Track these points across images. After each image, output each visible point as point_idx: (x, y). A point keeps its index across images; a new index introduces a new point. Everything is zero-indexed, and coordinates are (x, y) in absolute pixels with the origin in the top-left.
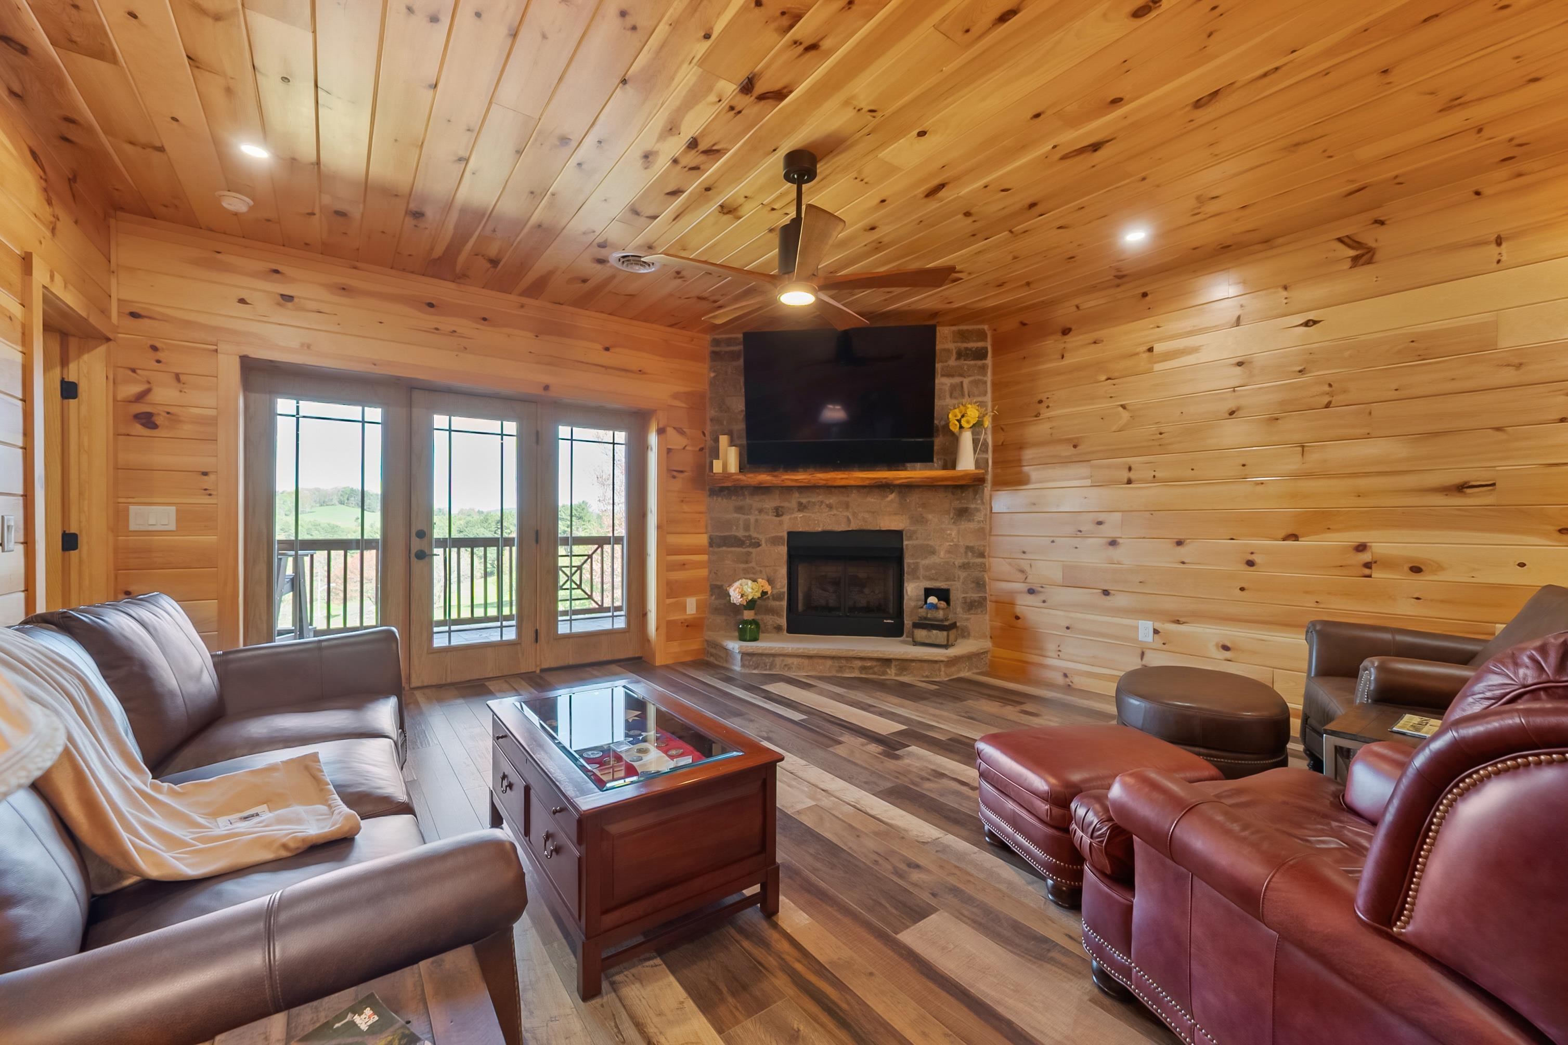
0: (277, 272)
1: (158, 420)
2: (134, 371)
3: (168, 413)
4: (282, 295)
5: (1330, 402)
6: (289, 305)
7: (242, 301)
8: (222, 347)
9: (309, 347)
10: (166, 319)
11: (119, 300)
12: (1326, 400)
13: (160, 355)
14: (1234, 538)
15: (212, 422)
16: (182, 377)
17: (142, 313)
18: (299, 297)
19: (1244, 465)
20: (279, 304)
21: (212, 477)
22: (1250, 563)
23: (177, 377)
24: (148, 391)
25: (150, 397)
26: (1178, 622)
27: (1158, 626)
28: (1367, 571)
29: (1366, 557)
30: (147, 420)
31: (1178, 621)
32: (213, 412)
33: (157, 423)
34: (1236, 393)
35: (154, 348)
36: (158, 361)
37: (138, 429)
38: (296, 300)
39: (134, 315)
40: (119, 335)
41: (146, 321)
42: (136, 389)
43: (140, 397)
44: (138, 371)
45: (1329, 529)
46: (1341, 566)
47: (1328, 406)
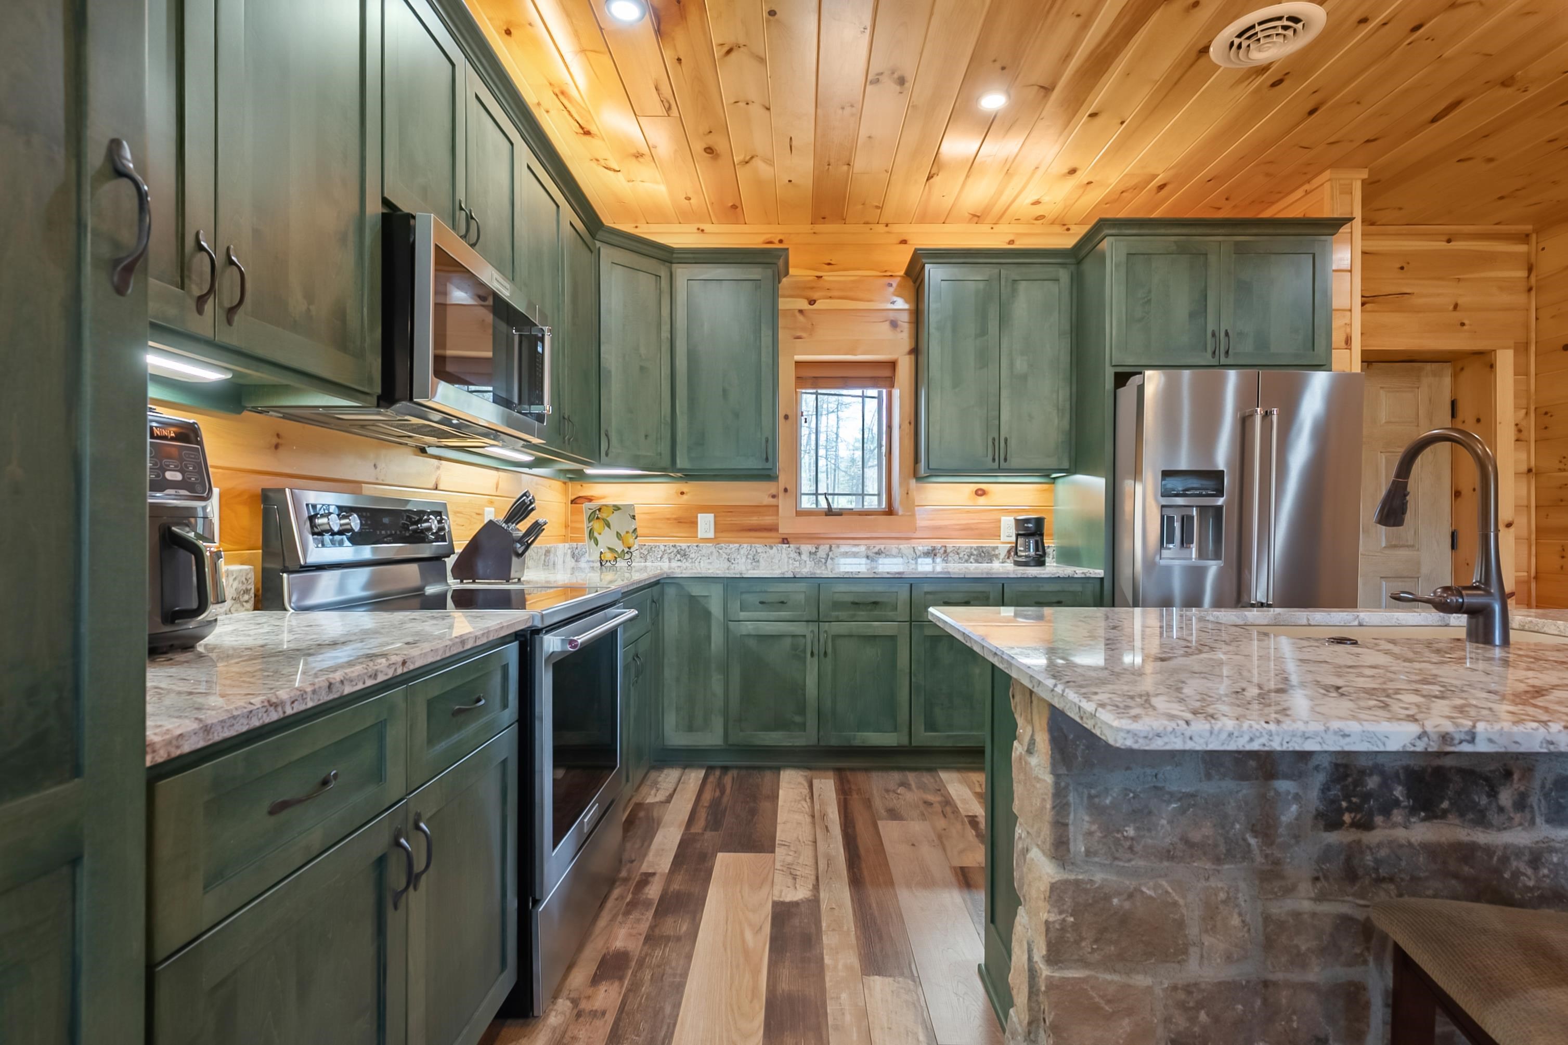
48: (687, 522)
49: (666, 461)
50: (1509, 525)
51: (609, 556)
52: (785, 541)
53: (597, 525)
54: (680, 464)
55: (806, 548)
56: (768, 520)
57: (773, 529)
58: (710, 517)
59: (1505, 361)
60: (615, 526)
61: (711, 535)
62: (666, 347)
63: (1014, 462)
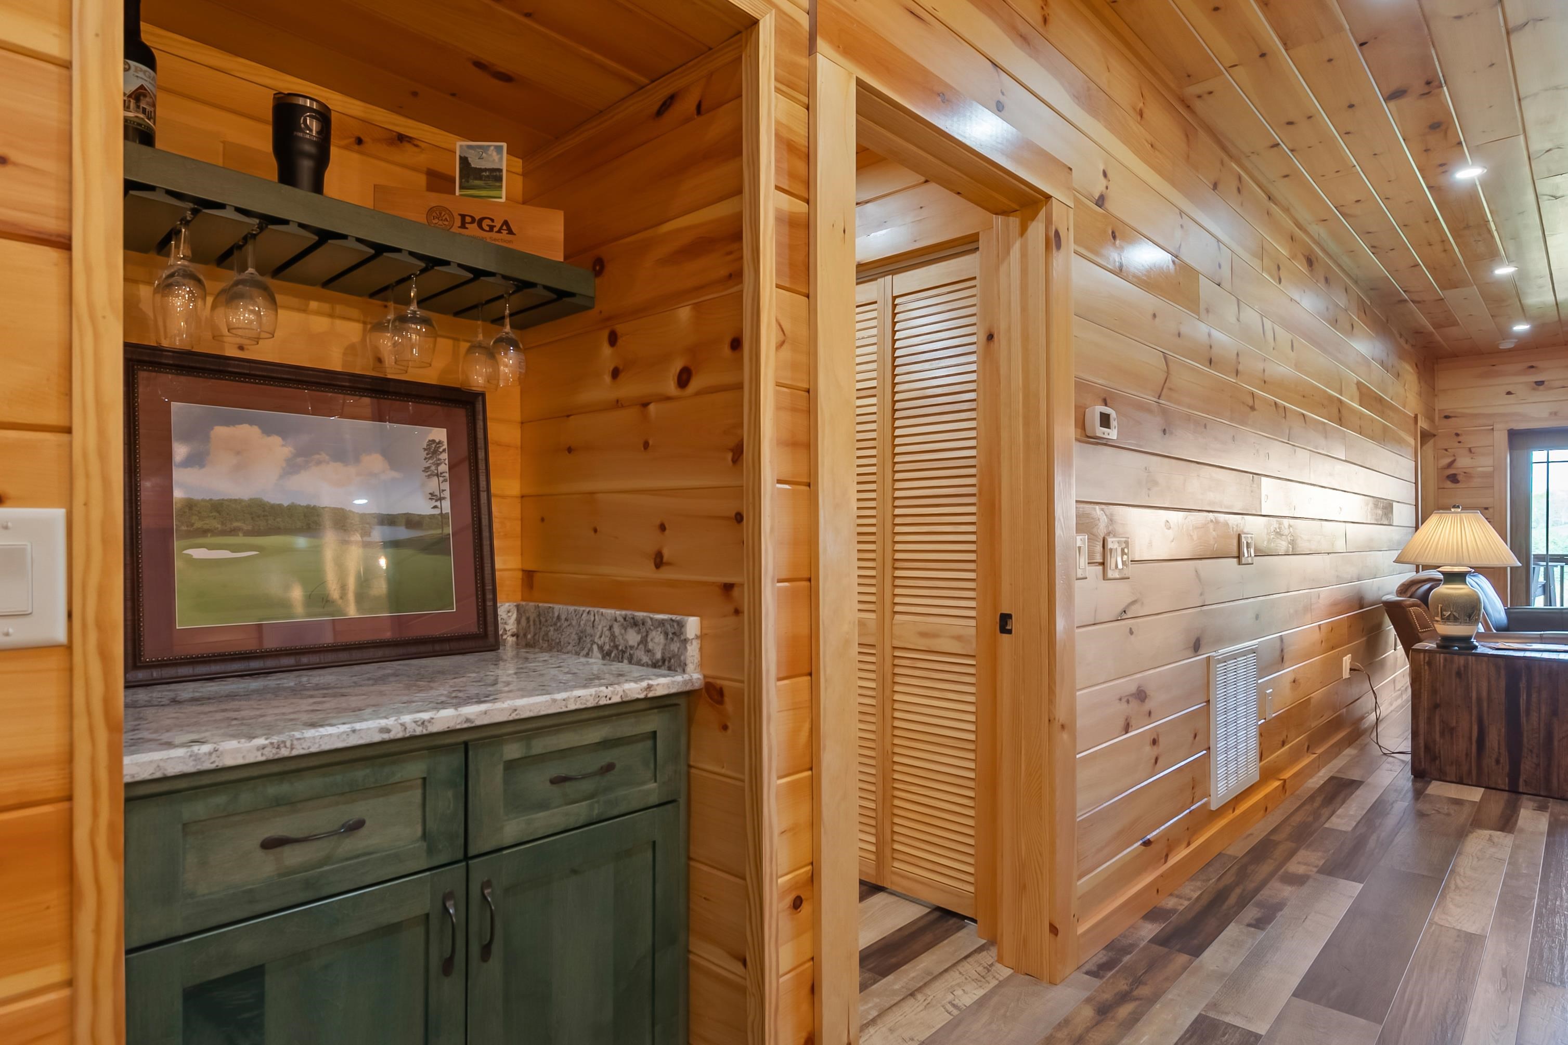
0: (1532, 367)
1: (1460, 478)
2: (1446, 450)
3: (1465, 473)
4: (1536, 383)
6: (1541, 387)
7: (1509, 393)
8: (1497, 426)
9: (1556, 414)
10: (1463, 416)
11: (1439, 410)
13: (1460, 439)
15: (1490, 475)
16: (1473, 450)
17: (1451, 415)
18: (1548, 381)
20: (1534, 389)
21: (1491, 510)
23: (1470, 450)
24: (1454, 461)
25: (1456, 465)
30: (1454, 479)
32: (1491, 469)
33: (1459, 479)
35: (1457, 435)
36: (1459, 442)
37: (1449, 484)
38: (1545, 383)
39: (1447, 417)
40: (1440, 431)
41: (1453, 419)
42: (1448, 460)
43: (1450, 465)
44: (1449, 450)
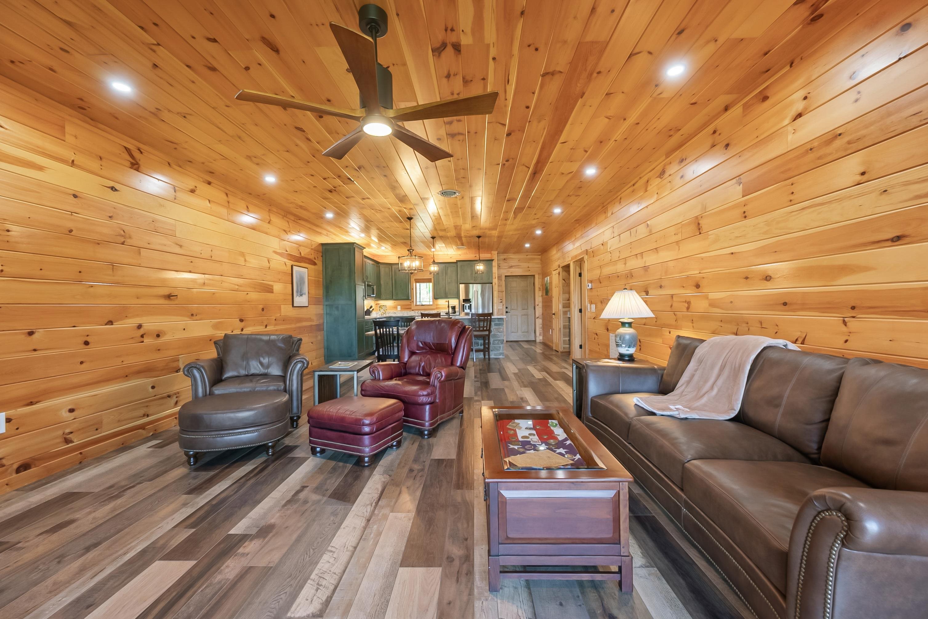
5: (124, 242)
12: (122, 240)
14: (76, 325)
19: (80, 272)
22: (87, 343)
26: (31, 404)
27: (11, 413)
28: (142, 339)
29: (142, 331)
31: (31, 402)
34: (73, 217)
45: (126, 317)
46: (132, 338)
47: (123, 244)
48: (396, 308)
49: (391, 298)
50: (538, 305)
51: (382, 313)
52: (413, 310)
53: (380, 308)
54: (394, 298)
55: (416, 312)
56: (410, 307)
57: (410, 308)
58: (400, 306)
59: (537, 276)
60: (383, 309)
61: (400, 310)
62: (391, 279)
63: (449, 297)
